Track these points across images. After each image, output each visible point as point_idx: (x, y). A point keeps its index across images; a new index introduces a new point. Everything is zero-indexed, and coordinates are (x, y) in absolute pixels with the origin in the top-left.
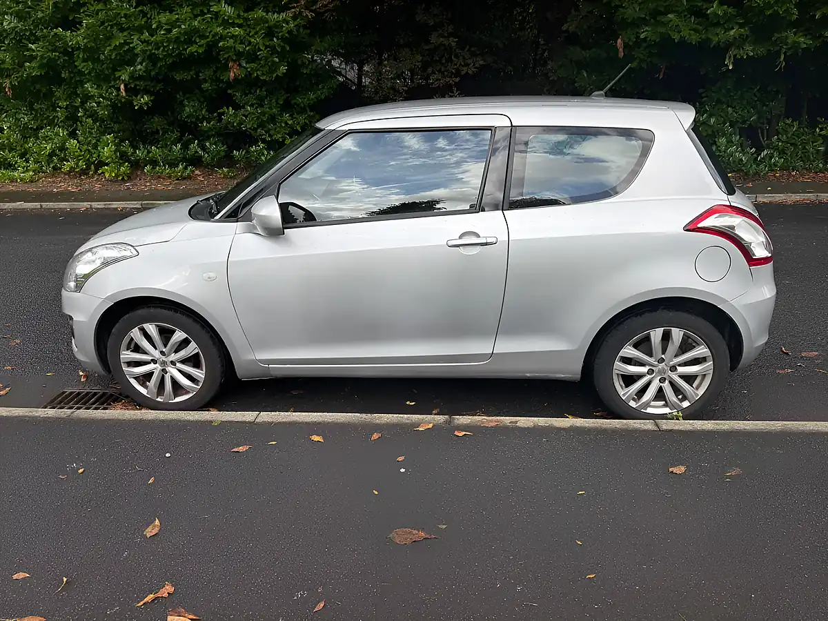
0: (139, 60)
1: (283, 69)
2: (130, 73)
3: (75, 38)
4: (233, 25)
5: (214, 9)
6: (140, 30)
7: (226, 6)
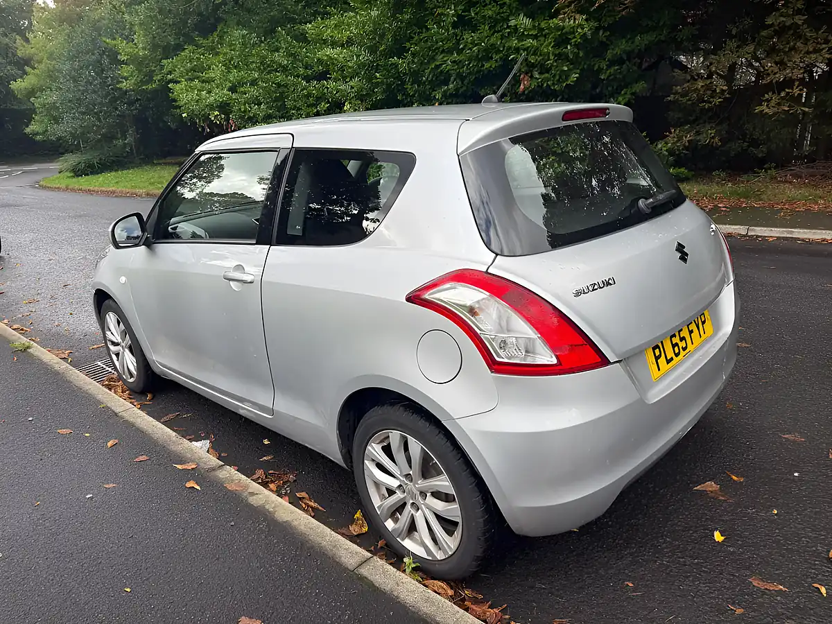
0: (452, 79)
1: (575, 76)
2: (444, 91)
3: (402, 64)
4: (529, 36)
5: (512, 23)
6: (450, 52)
7: (525, 18)
